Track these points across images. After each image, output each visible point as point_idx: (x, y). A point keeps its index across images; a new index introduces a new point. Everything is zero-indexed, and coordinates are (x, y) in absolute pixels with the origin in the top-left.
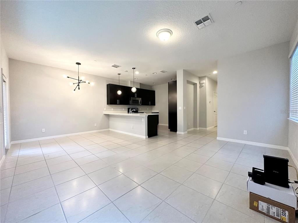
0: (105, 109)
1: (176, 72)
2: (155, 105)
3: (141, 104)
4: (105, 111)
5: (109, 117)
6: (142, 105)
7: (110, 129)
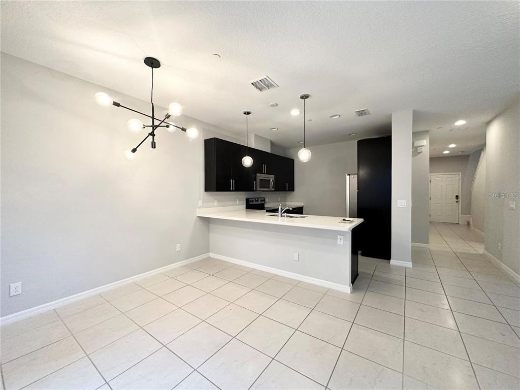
0: (200, 203)
1: (391, 115)
2: (293, 191)
3: (273, 189)
4: (200, 207)
5: (209, 223)
6: (275, 191)
7: (212, 255)
